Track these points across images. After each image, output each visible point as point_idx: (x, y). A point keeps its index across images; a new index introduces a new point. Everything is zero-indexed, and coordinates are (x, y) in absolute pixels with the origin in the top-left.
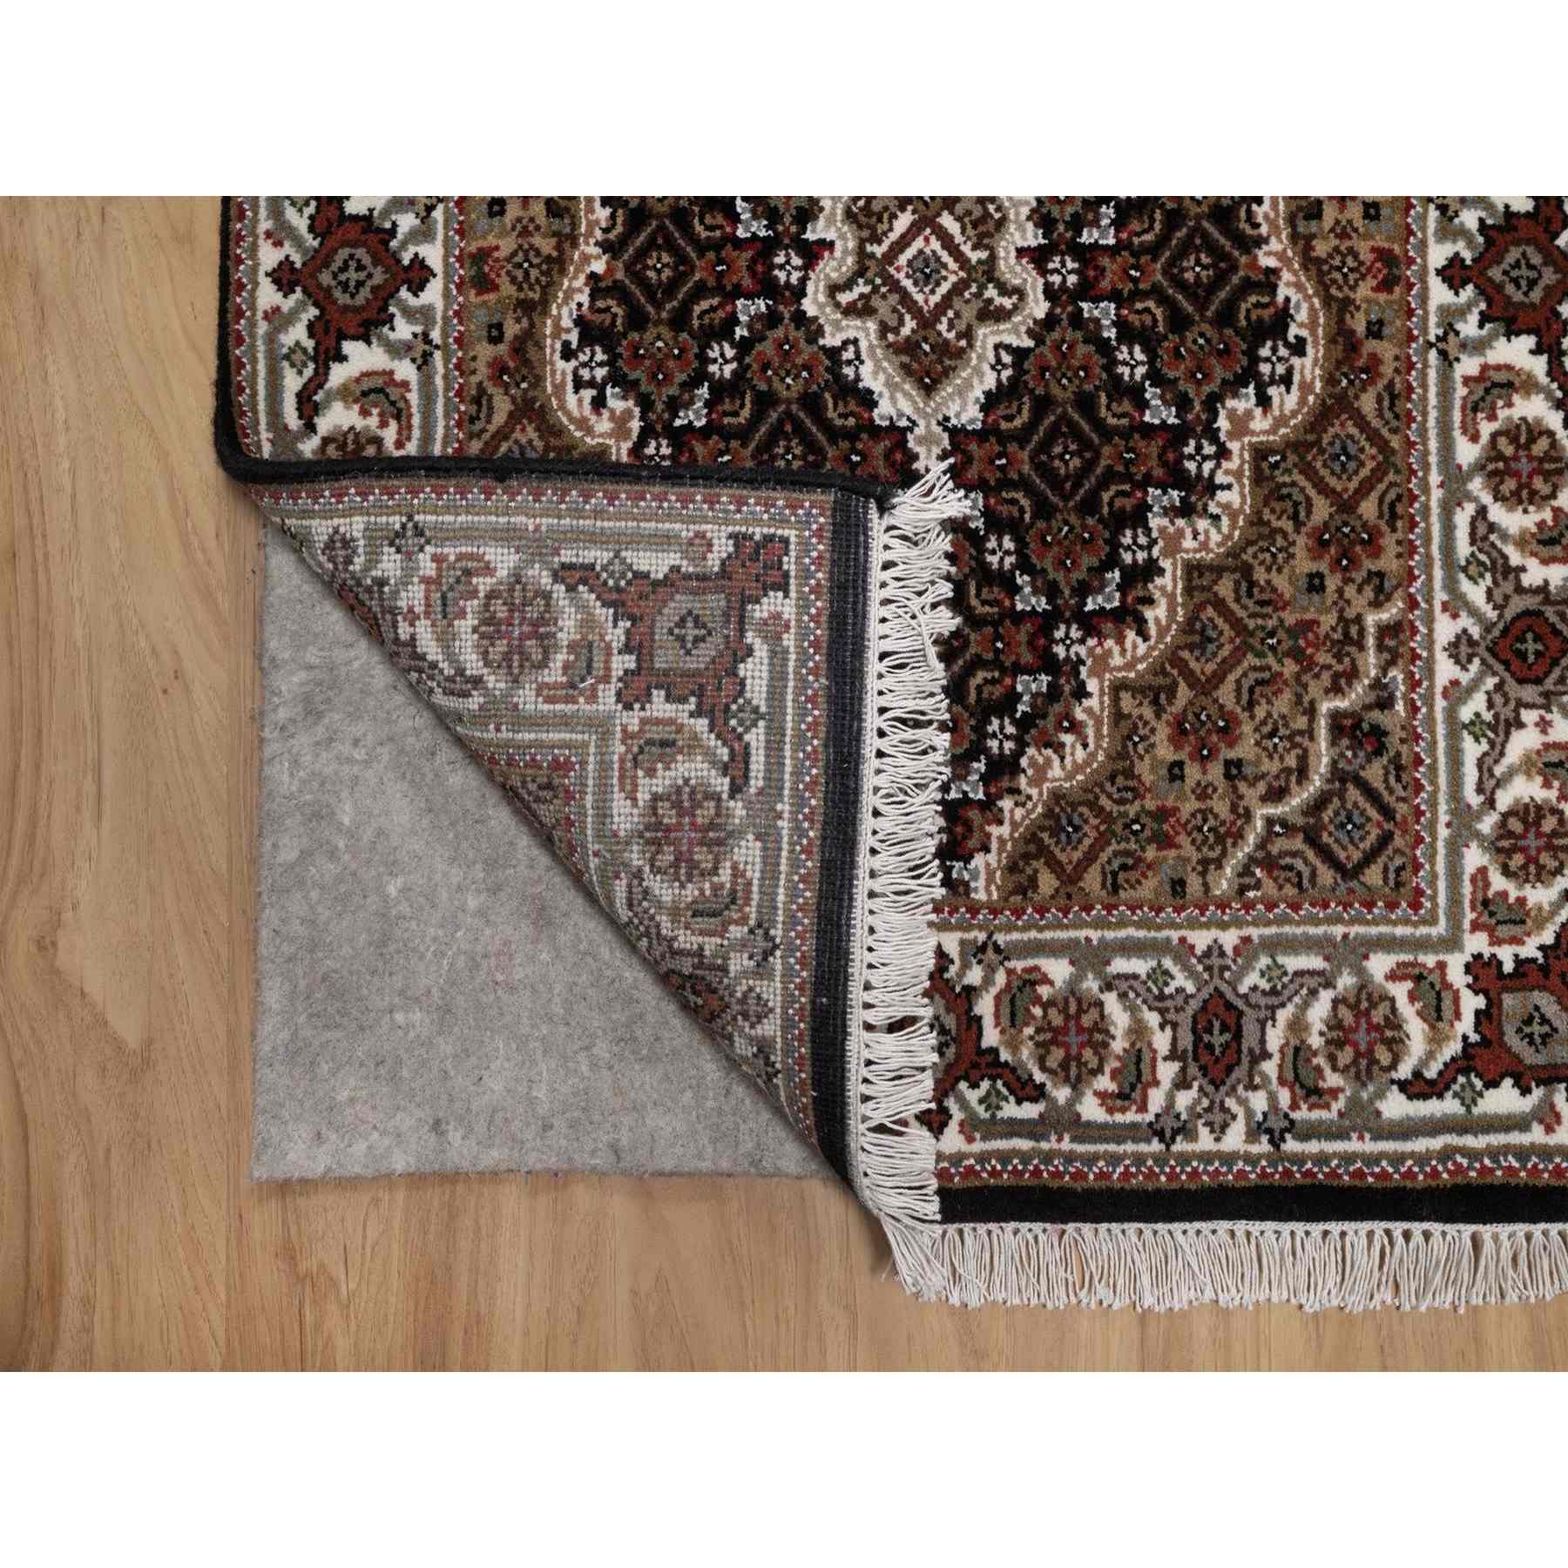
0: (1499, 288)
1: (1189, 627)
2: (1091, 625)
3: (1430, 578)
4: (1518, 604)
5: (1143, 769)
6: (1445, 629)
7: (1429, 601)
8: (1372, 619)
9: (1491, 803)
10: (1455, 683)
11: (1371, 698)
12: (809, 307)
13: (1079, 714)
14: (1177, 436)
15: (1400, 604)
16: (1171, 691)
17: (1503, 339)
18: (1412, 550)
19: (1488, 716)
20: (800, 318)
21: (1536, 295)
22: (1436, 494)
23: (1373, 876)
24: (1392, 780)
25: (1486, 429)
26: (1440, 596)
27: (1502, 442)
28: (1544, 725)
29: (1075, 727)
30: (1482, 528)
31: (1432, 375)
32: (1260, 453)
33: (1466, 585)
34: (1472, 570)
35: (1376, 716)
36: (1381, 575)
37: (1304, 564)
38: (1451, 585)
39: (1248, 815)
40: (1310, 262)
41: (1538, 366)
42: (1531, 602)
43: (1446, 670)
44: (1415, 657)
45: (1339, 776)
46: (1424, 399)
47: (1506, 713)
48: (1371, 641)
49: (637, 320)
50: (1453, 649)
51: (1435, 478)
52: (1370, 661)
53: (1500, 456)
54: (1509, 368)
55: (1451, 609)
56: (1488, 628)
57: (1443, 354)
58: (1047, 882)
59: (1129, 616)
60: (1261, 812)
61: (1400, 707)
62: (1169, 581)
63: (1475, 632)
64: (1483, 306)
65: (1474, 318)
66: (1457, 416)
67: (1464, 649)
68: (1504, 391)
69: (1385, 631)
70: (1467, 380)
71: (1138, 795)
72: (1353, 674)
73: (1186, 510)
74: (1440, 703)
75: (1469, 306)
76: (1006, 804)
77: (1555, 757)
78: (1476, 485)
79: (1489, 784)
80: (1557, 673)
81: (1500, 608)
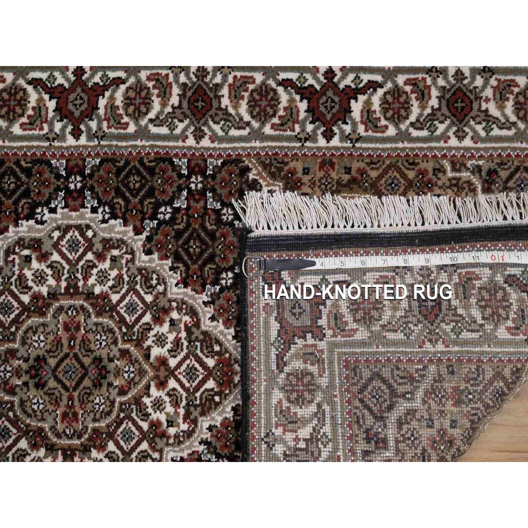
0: (334, 114)
3: (436, 148)
4: (445, 110)
6: (453, 142)
7: (443, 149)
8: (450, 174)
9: (514, 124)
10: (472, 138)
11: (477, 175)
15: (445, 161)
17: (352, 114)
18: (426, 156)
19: (484, 124)
21: (337, 99)
22: (407, 144)
24: (506, 167)
25: (383, 122)
26: (442, 144)
27: (389, 115)
28: (487, 100)
30: (417, 125)
31: (364, 145)
33: (438, 133)
34: (432, 129)
35: (484, 173)
36: (434, 170)
38: (438, 139)
41: (362, 98)
42: (444, 103)
43: (468, 142)
44: (463, 156)
46: (373, 149)
47: (482, 115)
48: (457, 175)
50: (461, 138)
51: (400, 145)
52: (465, 175)
53: (393, 116)
54: (362, 112)
55: (447, 139)
56: (453, 123)
57: (357, 140)
61: (481, 163)
63: (454, 129)
64: (340, 122)
65: (344, 127)
66: (379, 135)
67: (460, 134)
68: (370, 114)
69: (454, 169)
70: (366, 130)
72: (469, 183)
74: (480, 145)
75: (340, 129)
77: (498, 96)
78: (403, 127)
79: (508, 124)
80: (468, 94)
81: (446, 118)
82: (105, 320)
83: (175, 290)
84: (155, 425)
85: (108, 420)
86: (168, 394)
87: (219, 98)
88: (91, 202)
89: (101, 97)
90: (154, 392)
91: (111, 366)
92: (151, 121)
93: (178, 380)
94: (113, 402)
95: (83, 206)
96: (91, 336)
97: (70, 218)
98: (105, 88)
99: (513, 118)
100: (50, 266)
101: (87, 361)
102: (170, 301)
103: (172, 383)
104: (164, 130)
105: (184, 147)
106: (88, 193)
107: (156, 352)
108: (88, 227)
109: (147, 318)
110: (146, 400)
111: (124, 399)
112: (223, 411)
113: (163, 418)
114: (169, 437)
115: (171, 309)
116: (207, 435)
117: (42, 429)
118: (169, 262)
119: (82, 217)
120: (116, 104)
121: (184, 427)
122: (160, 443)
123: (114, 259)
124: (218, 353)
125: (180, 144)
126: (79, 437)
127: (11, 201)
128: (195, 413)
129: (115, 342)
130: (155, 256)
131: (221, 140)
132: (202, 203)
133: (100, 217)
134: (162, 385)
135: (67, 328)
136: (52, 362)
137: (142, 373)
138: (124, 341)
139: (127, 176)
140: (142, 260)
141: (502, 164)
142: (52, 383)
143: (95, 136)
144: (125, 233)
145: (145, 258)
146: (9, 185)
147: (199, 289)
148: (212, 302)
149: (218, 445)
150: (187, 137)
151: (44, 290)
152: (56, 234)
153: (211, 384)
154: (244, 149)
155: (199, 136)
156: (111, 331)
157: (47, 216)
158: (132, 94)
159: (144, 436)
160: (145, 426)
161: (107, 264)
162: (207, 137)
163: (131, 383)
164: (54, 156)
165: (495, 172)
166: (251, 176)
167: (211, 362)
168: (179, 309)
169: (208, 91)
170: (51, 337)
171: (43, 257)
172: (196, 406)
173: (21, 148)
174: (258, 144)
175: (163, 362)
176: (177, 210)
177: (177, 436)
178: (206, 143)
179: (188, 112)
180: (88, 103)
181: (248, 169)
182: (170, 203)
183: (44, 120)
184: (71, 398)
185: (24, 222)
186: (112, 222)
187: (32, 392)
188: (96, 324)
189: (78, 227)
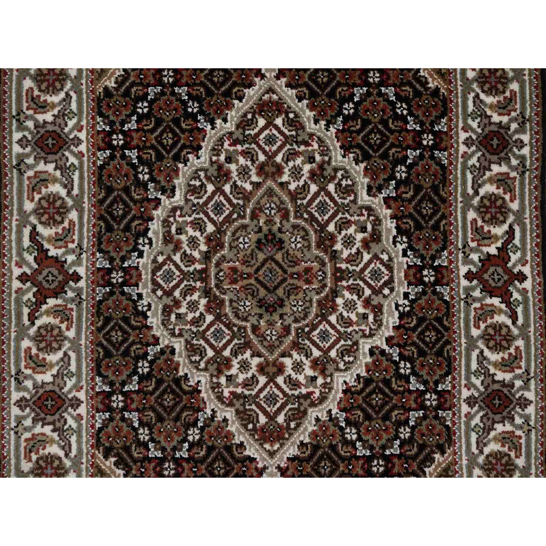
82: (314, 310)
83: (341, 380)
84: (228, 363)
85: (231, 315)
86: (254, 376)
87: (503, 422)
88: (413, 291)
89: (500, 300)
90: (256, 361)
91: (276, 317)
92: (482, 352)
93: (265, 386)
94: (245, 319)
95: (409, 284)
96: (301, 295)
97: (399, 271)
98: (508, 304)
100: (358, 252)
101: (280, 292)
102: (331, 375)
103: (263, 380)
104: (474, 366)
105: (460, 386)
106: (420, 288)
107: (288, 362)
108: (392, 290)
109: (316, 353)
110: (248, 354)
111: (249, 330)
112: (240, 433)
113: (234, 371)
114: (218, 378)
115: (325, 377)
116: (219, 417)
117: (222, 247)
118: (364, 374)
119: (400, 283)
120: (495, 316)
121: (226, 394)
122: (212, 368)
123: (365, 317)
124: (288, 427)
125: (463, 382)
126: (217, 286)
127: (412, 211)
128: (238, 404)
129: (296, 321)
130: (369, 359)
131: (467, 424)
132: (414, 405)
133: (401, 302)
134: (261, 369)
135: (308, 270)
136: (279, 257)
137: (271, 348)
138: (297, 329)
139: (435, 329)
140: (365, 346)
142: (261, 256)
143: (468, 295)
144: (387, 328)
145: (367, 347)
146: (425, 208)
147: (342, 406)
148: (331, 419)
149: (212, 429)
150: (469, 389)
151: (338, 247)
152: (385, 257)
153: (263, 420)
154: (460, 447)
155: (470, 402)
156: (306, 316)
157: (400, 247)
158: (504, 331)
159: (218, 352)
160: (227, 353)
161: (361, 310)
162: (469, 410)
163: (262, 338)
164: (451, 253)
166: (437, 456)
167: (281, 419)
168: (324, 385)
169: (508, 409)
170: (299, 255)
171: (366, 244)
172: (243, 405)
173: (456, 219)
174: (465, 462)
175: (281, 369)
176: (407, 379)
177: (219, 385)
178: (465, 409)
179: (490, 390)
180: (495, 287)
181: (443, 452)
182: (414, 373)
183: (480, 243)
184: (249, 276)
185: (394, 225)
186: (397, 314)
187: (254, 237)
188: (311, 301)
189: (391, 280)
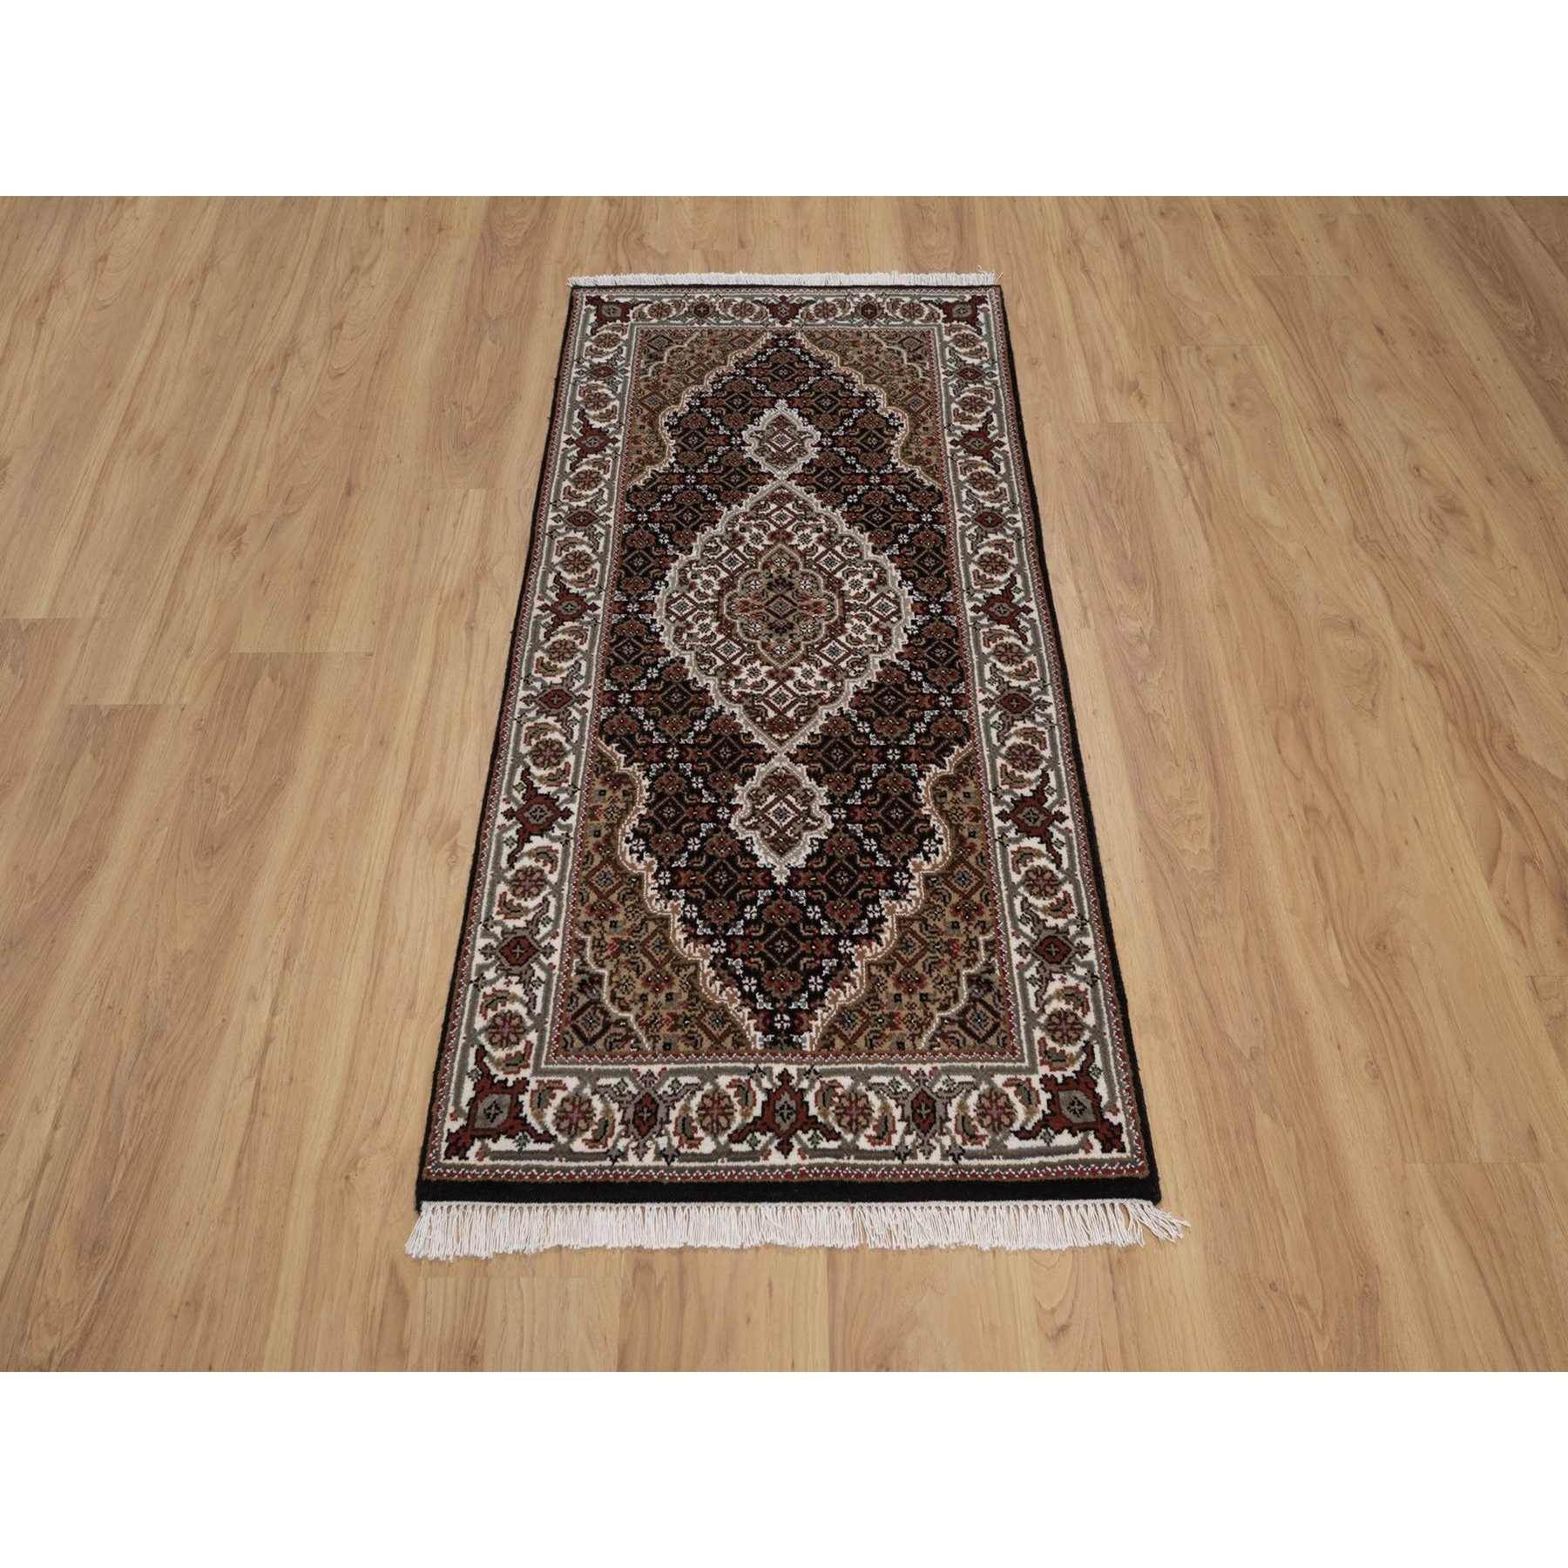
0: (1023, 821)
1: (900, 940)
2: (856, 940)
3: (1005, 924)
4: (1045, 934)
5: (882, 996)
6: (1014, 943)
7: (1006, 931)
8: (981, 939)
9: (1043, 1011)
10: (1021, 963)
11: (984, 969)
12: (732, 826)
13: (852, 975)
14: (891, 871)
15: (994, 933)
16: (894, 965)
17: (1026, 839)
18: (996, 913)
19: (1037, 976)
20: (728, 830)
21: (1038, 823)
22: (1005, 893)
23: (992, 1041)
24: (997, 1001)
25: (1023, 870)
26: (1011, 930)
27: (1031, 874)
28: (1063, 980)
29: (850, 980)
30: (1025, 904)
31: (998, 851)
32: (927, 877)
33: (1021, 926)
34: (1024, 920)
35: (987, 976)
36: (984, 922)
37: (950, 918)
38: (1015, 926)
39: (932, 1016)
40: (942, 812)
41: (1043, 848)
42: (1051, 933)
43: (1016, 958)
44: (1002, 953)
45: (971, 999)
46: (996, 858)
47: (1046, 975)
48: (982, 947)
49: (658, 829)
50: (1019, 950)
51: (1003, 887)
52: (982, 955)
53: (1030, 879)
54: (1030, 848)
55: (1016, 935)
56: (1033, 942)
57: (1002, 843)
58: (839, 1044)
59: (873, 937)
60: (938, 1015)
61: (997, 972)
62: (890, 923)
63: (1028, 944)
64: (1016, 827)
65: (1013, 831)
66: (1010, 865)
67: (1024, 951)
68: (1029, 857)
69: (987, 944)
70: (1013, 852)
71: (880, 1007)
72: (975, 960)
73: (896, 897)
74: (1015, 972)
75: (1011, 827)
76: (819, 1011)
77: (1070, 992)
78: (1021, 889)
79: (1041, 1003)
80: (1066, 960)
81: (1038, 935)
82: (823, 631)
83: (852, 685)
84: (737, 670)
85: (741, 635)
86: (762, 680)
87: (1023, 719)
88: (920, 620)
89: (1008, 626)
90: (765, 669)
91: (786, 636)
92: (995, 665)
93: (775, 688)
94: (756, 638)
95: (916, 614)
96: (810, 621)
97: (906, 605)
98: (1017, 630)
99: (1049, 1009)
100: (865, 591)
101: (790, 619)
102: (842, 681)
103: (772, 683)
104: (987, 675)
105: (975, 691)
106: (928, 617)
107: (798, 670)
108: (900, 618)
109: (826, 664)
110: (758, 663)
111: (759, 647)
112: (748, 725)
113: (743, 676)
114: (726, 681)
115: (835, 682)
116: (727, 711)
117: (735, 587)
118: (875, 680)
119: (907, 613)
120: (1005, 638)
121: (735, 693)
122: (722, 674)
123: (874, 637)
124: (798, 721)
125: (978, 688)
126: (728, 614)
127: (915, 564)
128: (746, 702)
129: (805, 639)
130: (879, 669)
131: (986, 722)
132: (928, 706)
133: (909, 626)
134: (771, 675)
135: (816, 604)
136: (789, 594)
137: (781, 660)
138: (806, 646)
139: (944, 647)
140: (875, 660)
141: (1000, 997)
142: (771, 594)
143: (976, 623)
144: (897, 646)
145: (877, 661)
146: (928, 562)
147: (854, 704)
148: (842, 715)
149: (719, 721)
150: (984, 693)
151: (846, 588)
152: (892, 595)
153: (771, 714)
154: (980, 742)
155: (987, 703)
156: (815, 636)
157: (906, 589)
158: (1015, 649)
159: (728, 662)
160: (737, 662)
161: (870, 633)
162: (986, 709)
163: (773, 652)
164: (955, 593)
165: (990, 989)
166: (956, 747)
167: (790, 714)
168: (835, 688)
169: (1027, 710)
170: (809, 593)
171: (873, 587)
172: (753, 702)
173: (958, 570)
174: (986, 753)
175: (790, 675)
176: (919, 685)
177: (727, 687)
178: (982, 709)
179: (1006, 694)
180: (1002, 617)
181: (962, 744)
182: (926, 679)
183: (983, 586)
184: (760, 607)
185: (899, 573)
186: (906, 636)
187: (765, 581)
188: (820, 625)
189: (899, 611)
